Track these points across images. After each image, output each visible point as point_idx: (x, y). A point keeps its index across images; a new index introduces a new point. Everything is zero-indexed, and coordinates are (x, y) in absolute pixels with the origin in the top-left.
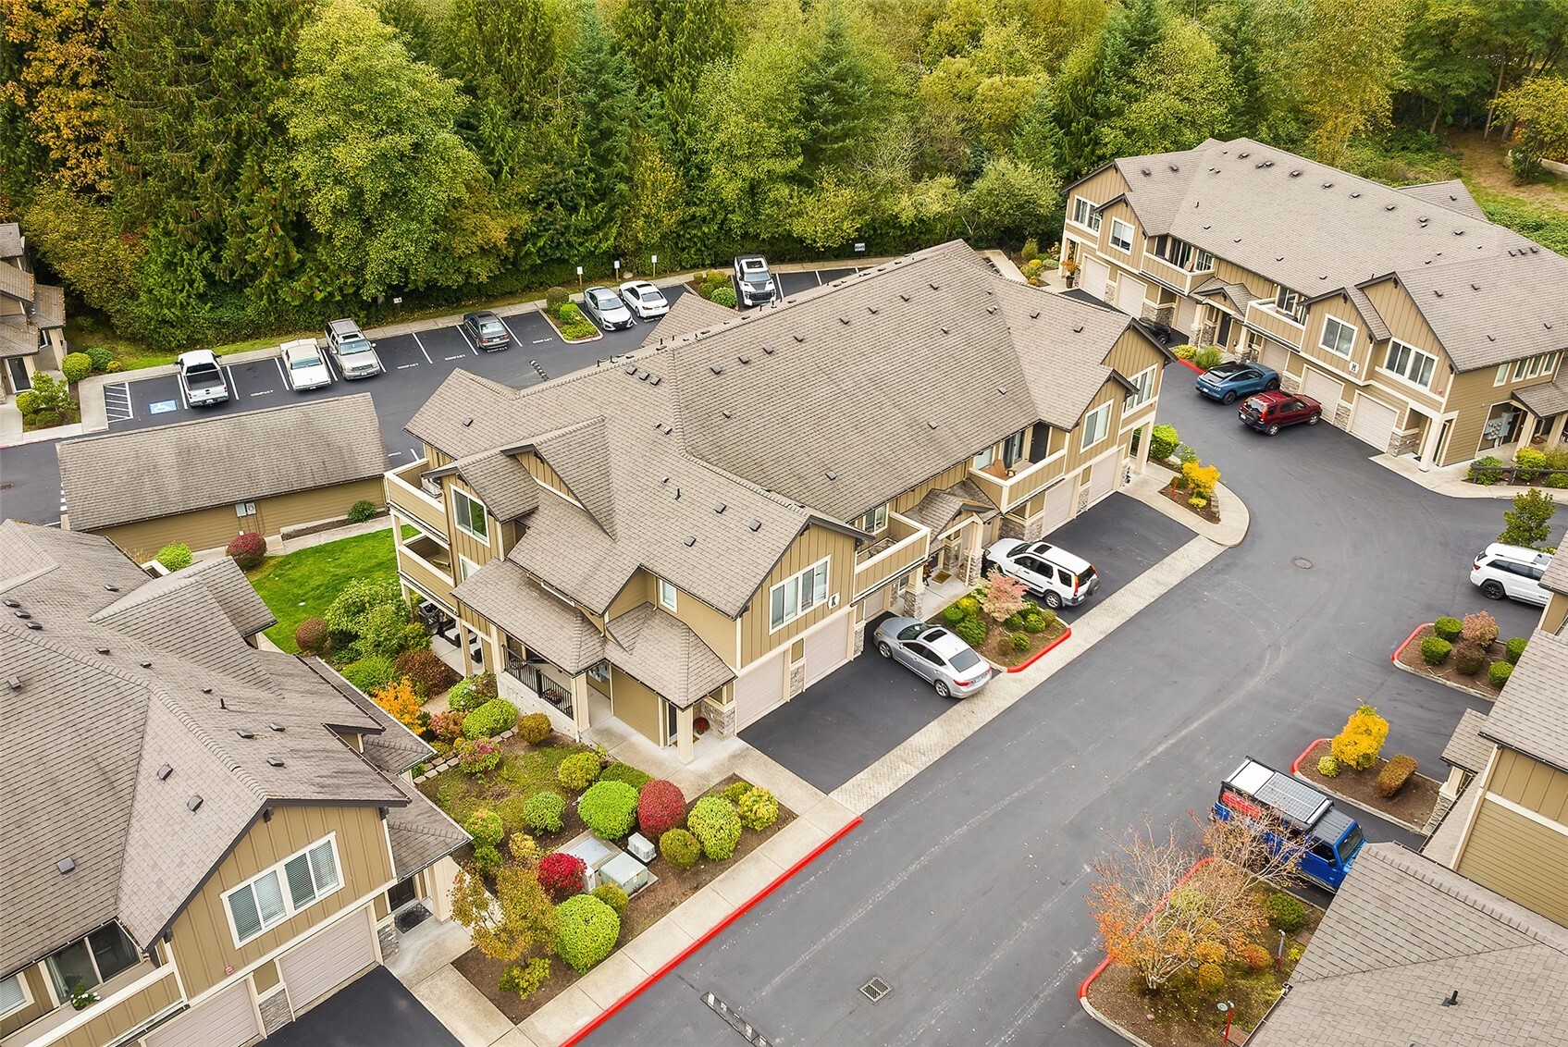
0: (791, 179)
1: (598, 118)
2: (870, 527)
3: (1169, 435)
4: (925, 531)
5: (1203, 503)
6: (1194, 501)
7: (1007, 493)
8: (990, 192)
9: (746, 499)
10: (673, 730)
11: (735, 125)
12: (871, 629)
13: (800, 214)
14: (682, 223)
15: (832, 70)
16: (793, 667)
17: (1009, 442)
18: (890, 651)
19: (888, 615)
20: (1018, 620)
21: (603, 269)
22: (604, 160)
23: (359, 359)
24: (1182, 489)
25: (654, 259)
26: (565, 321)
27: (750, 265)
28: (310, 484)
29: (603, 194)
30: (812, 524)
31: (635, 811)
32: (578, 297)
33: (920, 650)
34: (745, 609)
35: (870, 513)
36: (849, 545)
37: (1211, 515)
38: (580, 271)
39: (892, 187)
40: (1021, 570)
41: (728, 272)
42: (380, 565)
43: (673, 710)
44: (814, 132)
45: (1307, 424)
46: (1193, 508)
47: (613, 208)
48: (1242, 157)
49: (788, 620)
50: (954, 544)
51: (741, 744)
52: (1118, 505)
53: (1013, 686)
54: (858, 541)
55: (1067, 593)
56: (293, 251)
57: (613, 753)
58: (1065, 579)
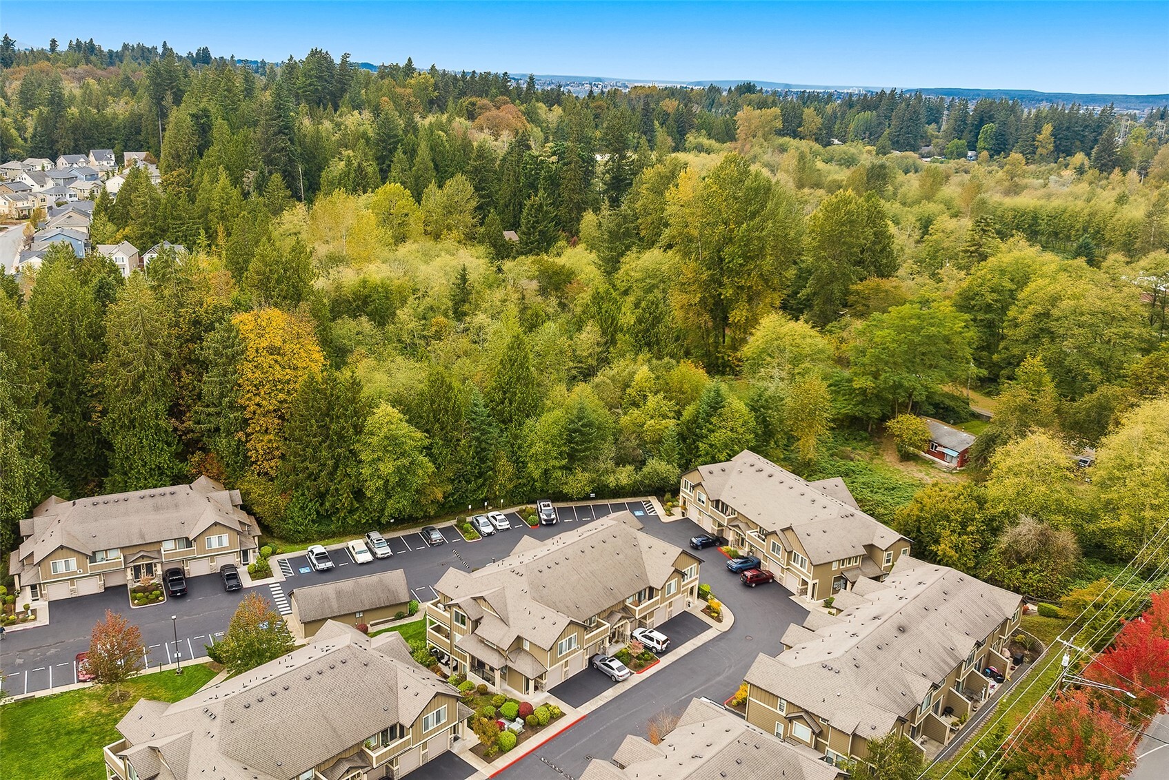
0: (562, 468)
1: (480, 443)
2: (590, 624)
3: (706, 588)
4: (608, 625)
5: (716, 615)
6: (713, 614)
7: (638, 612)
8: (649, 473)
9: (551, 614)
10: (528, 689)
11: (538, 447)
12: (591, 659)
13: (566, 484)
14: (515, 487)
15: (580, 423)
16: (565, 670)
17: (640, 594)
18: (597, 667)
19: (597, 654)
20: (641, 656)
21: (480, 507)
22: (482, 460)
23: (384, 550)
24: (709, 610)
25: (502, 501)
26: (466, 531)
27: (545, 506)
28: (383, 605)
29: (481, 475)
30: (571, 623)
31: (518, 711)
32: (469, 519)
33: (606, 665)
34: (551, 649)
35: (590, 619)
36: (583, 629)
37: (719, 620)
38: (470, 507)
39: (607, 471)
40: (644, 639)
41: (534, 506)
42: (410, 636)
43: (528, 680)
44: (573, 448)
45: (768, 582)
46: (712, 617)
47: (485, 480)
48: (751, 466)
49: (564, 653)
50: (621, 630)
51: (549, 694)
52: (685, 616)
53: (637, 678)
54: (585, 628)
55: (659, 647)
56: (355, 503)
57: (509, 696)
58: (658, 642)
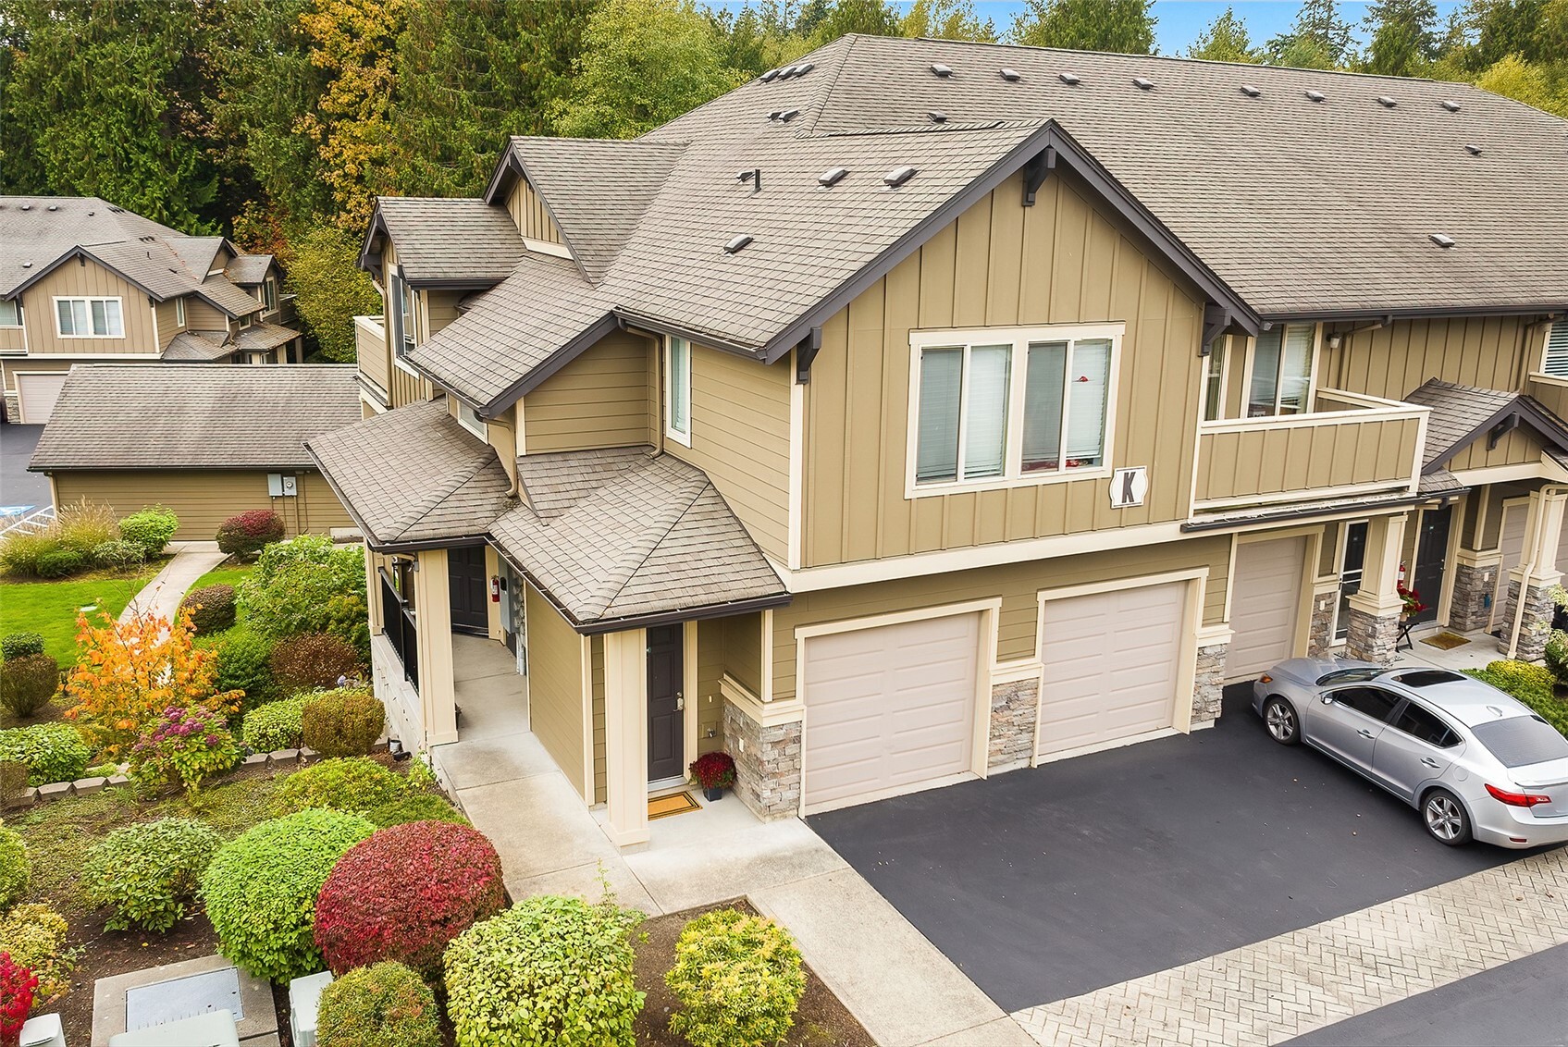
18: (1295, 721)
51: (810, 837)
